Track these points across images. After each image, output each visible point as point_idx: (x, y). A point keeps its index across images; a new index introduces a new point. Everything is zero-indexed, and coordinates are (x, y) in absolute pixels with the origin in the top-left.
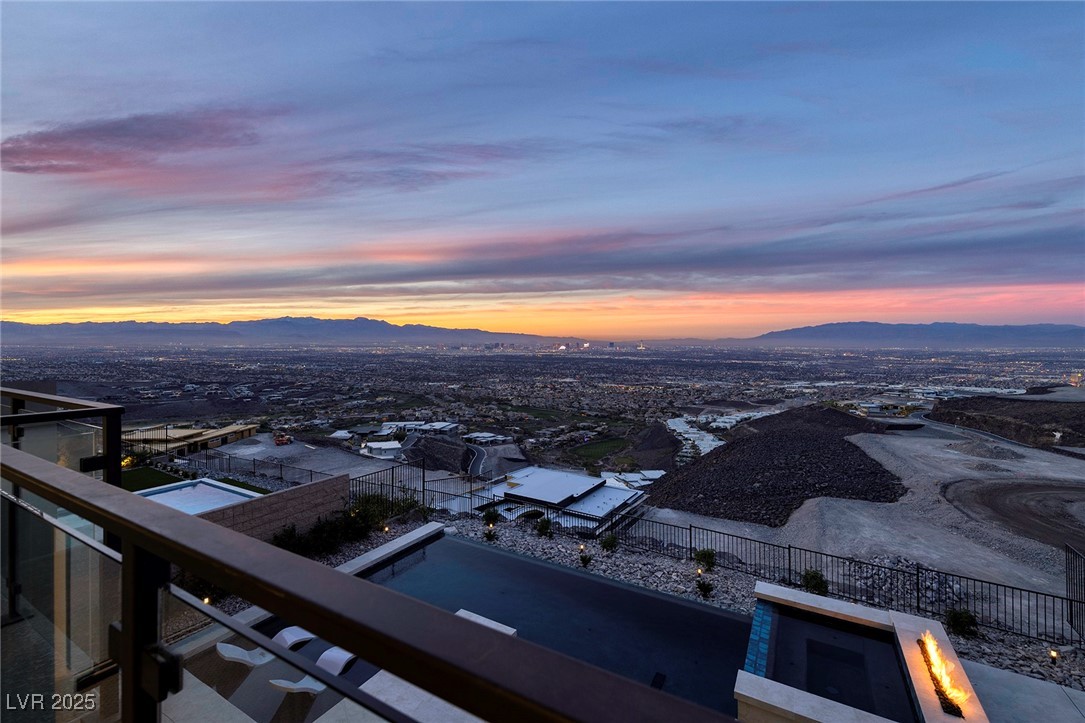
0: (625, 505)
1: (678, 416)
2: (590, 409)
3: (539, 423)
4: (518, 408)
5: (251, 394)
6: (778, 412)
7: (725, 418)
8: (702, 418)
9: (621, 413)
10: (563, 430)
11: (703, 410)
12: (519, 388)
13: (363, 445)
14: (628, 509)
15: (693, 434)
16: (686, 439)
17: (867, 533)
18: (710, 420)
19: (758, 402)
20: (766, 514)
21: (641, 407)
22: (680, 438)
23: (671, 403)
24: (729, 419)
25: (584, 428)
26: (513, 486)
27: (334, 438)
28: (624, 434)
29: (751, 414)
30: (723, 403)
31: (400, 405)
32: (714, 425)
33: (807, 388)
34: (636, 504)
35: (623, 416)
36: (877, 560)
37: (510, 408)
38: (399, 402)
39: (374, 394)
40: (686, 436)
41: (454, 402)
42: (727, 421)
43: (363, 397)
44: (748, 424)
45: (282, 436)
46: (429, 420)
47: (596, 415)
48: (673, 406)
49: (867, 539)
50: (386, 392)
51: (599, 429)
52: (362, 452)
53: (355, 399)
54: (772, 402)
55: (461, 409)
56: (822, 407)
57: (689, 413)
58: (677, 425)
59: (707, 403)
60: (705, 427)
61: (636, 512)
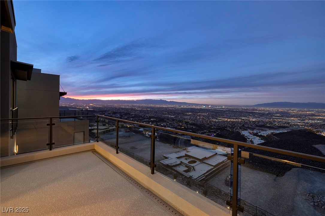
0: (223, 162)
1: (246, 130)
2: (215, 126)
3: (198, 129)
4: (191, 124)
5: (120, 116)
6: (286, 131)
7: (264, 132)
8: (255, 131)
9: (225, 128)
10: (205, 132)
11: (255, 128)
12: (192, 118)
13: (147, 133)
14: (224, 163)
15: (251, 137)
16: (249, 138)
17: (318, 185)
18: (258, 132)
19: (278, 127)
20: (276, 171)
21: (232, 126)
22: (246, 138)
23: (243, 125)
24: (266, 133)
25: (212, 132)
26: (188, 152)
27: (139, 131)
28: (226, 134)
29: (275, 131)
30: (263, 126)
31: (157, 121)
32: (259, 134)
33: (300, 123)
34: (227, 162)
35: (226, 129)
36: (321, 196)
37: (189, 124)
38: (157, 120)
39: (150, 118)
40: (249, 137)
41: (172, 121)
42: (265, 133)
43: (147, 118)
44: (273, 135)
45: (127, 130)
46: (165, 127)
47: (217, 128)
48: (244, 127)
49: (318, 187)
50: (153, 117)
51: (217, 132)
52: (146, 135)
53: (145, 119)
54: (284, 127)
55: (174, 123)
56: (305, 131)
57: (250, 129)
58: (245, 133)
59: (257, 126)
60: (256, 135)
61: (227, 164)
